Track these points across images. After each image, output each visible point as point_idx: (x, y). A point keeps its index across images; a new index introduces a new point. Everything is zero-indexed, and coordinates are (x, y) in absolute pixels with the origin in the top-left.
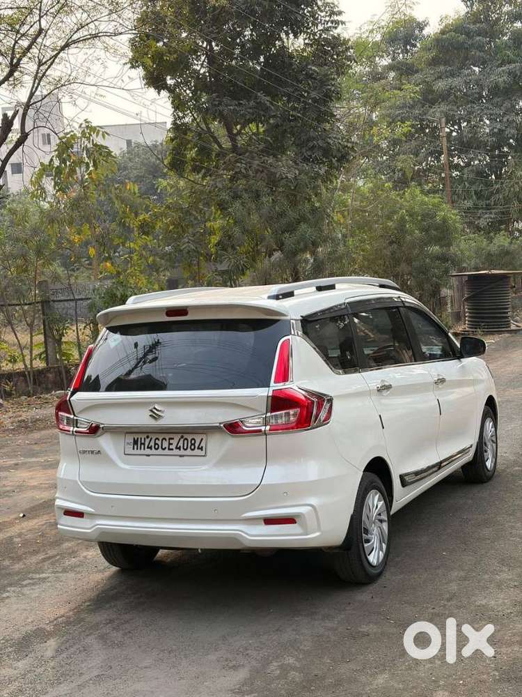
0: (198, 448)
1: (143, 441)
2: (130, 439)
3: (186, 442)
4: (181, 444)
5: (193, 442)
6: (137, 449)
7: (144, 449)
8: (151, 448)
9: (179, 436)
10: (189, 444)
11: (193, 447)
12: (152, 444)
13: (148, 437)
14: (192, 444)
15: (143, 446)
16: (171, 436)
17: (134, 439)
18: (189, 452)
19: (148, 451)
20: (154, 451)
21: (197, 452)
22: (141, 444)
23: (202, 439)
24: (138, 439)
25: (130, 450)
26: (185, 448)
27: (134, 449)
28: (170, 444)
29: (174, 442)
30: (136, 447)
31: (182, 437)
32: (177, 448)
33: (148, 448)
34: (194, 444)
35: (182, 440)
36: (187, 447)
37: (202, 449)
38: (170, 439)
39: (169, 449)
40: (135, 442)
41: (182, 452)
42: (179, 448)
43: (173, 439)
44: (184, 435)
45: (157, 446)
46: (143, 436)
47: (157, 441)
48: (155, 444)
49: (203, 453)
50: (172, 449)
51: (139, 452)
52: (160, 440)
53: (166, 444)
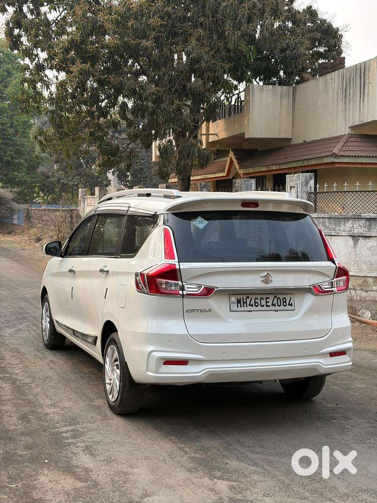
0: (289, 305)
1: (245, 301)
2: (234, 299)
3: (279, 300)
4: (275, 302)
5: (284, 300)
6: (241, 307)
7: (247, 307)
8: (252, 306)
9: (273, 296)
10: (282, 302)
11: (285, 304)
12: (253, 302)
13: (248, 297)
14: (284, 302)
15: (245, 304)
16: (267, 296)
17: (237, 299)
18: (282, 307)
19: (250, 308)
20: (254, 308)
21: (288, 307)
22: (244, 303)
23: (291, 298)
24: (240, 299)
25: (234, 307)
26: (279, 304)
27: (238, 307)
28: (267, 302)
29: (270, 301)
30: (239, 305)
31: (275, 297)
32: (272, 305)
33: (250, 305)
34: (285, 302)
35: (276, 299)
36: (281, 305)
37: (291, 305)
38: (266, 298)
39: (267, 306)
40: (239, 302)
41: (277, 308)
42: (275, 305)
43: (269, 298)
44: (276, 295)
45: (257, 304)
46: (245, 297)
47: (256, 300)
48: (255, 302)
49: (292, 308)
50: (269, 306)
51: (242, 309)
52: (259, 299)
53: (263, 302)
